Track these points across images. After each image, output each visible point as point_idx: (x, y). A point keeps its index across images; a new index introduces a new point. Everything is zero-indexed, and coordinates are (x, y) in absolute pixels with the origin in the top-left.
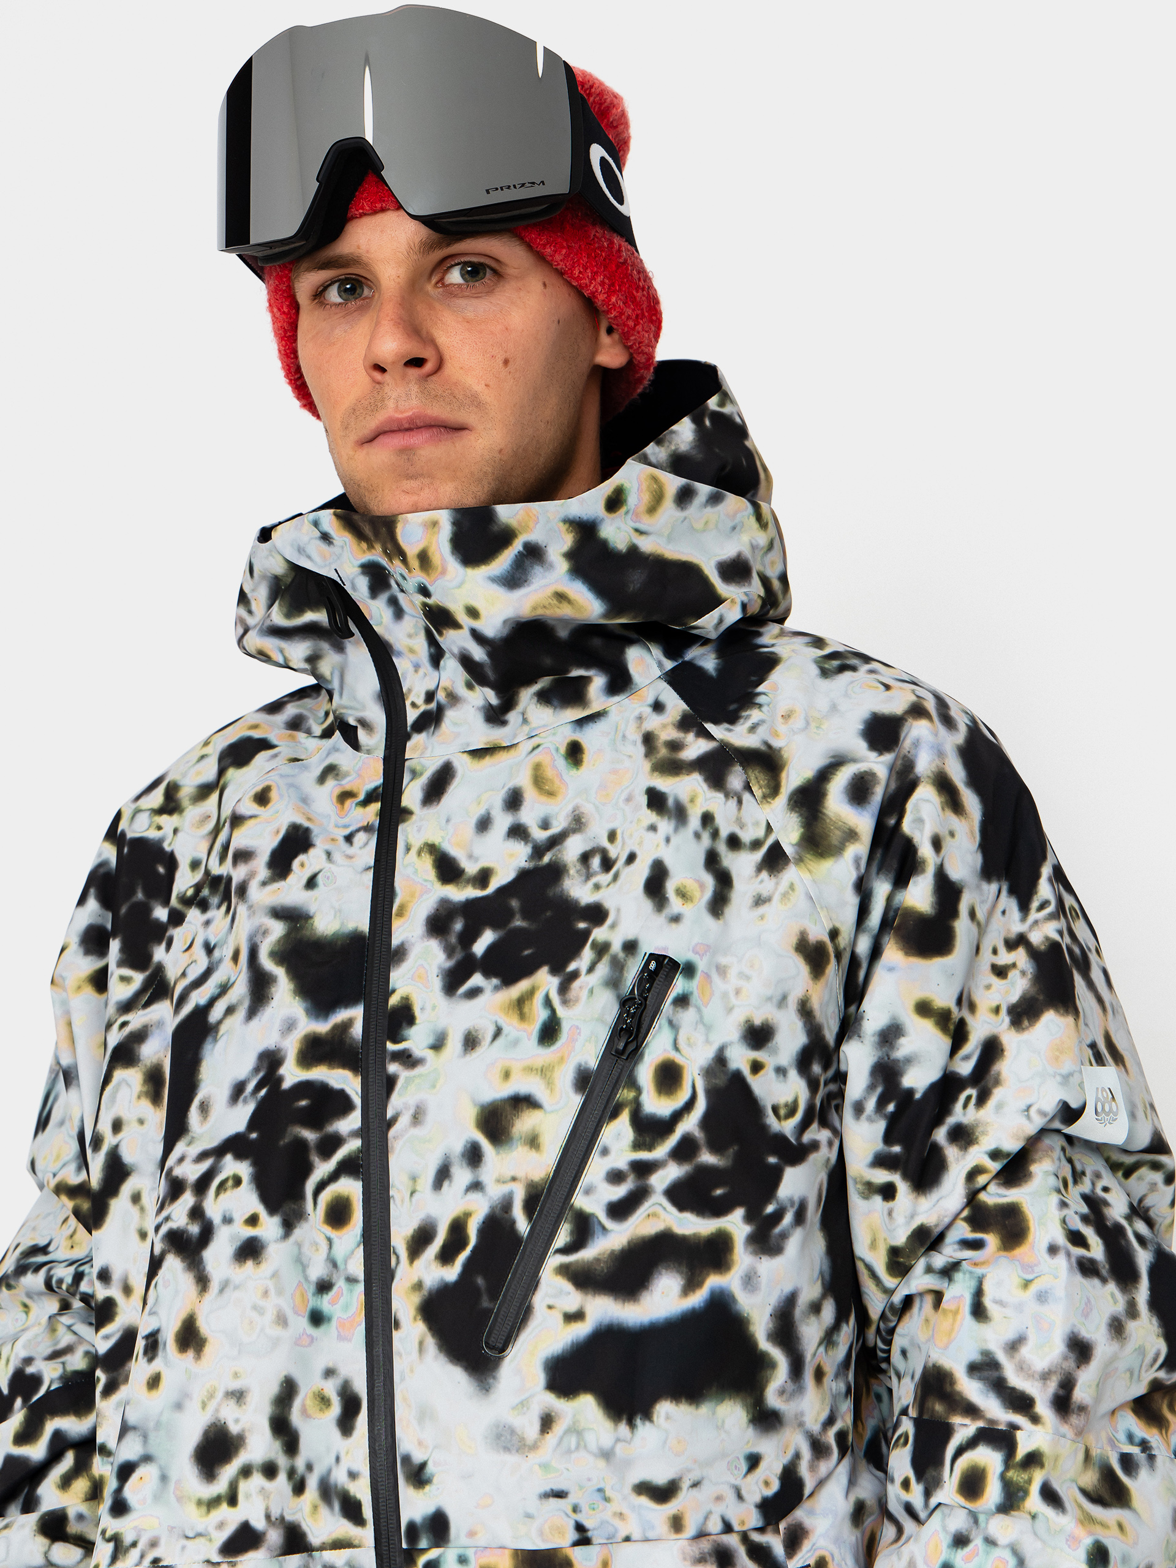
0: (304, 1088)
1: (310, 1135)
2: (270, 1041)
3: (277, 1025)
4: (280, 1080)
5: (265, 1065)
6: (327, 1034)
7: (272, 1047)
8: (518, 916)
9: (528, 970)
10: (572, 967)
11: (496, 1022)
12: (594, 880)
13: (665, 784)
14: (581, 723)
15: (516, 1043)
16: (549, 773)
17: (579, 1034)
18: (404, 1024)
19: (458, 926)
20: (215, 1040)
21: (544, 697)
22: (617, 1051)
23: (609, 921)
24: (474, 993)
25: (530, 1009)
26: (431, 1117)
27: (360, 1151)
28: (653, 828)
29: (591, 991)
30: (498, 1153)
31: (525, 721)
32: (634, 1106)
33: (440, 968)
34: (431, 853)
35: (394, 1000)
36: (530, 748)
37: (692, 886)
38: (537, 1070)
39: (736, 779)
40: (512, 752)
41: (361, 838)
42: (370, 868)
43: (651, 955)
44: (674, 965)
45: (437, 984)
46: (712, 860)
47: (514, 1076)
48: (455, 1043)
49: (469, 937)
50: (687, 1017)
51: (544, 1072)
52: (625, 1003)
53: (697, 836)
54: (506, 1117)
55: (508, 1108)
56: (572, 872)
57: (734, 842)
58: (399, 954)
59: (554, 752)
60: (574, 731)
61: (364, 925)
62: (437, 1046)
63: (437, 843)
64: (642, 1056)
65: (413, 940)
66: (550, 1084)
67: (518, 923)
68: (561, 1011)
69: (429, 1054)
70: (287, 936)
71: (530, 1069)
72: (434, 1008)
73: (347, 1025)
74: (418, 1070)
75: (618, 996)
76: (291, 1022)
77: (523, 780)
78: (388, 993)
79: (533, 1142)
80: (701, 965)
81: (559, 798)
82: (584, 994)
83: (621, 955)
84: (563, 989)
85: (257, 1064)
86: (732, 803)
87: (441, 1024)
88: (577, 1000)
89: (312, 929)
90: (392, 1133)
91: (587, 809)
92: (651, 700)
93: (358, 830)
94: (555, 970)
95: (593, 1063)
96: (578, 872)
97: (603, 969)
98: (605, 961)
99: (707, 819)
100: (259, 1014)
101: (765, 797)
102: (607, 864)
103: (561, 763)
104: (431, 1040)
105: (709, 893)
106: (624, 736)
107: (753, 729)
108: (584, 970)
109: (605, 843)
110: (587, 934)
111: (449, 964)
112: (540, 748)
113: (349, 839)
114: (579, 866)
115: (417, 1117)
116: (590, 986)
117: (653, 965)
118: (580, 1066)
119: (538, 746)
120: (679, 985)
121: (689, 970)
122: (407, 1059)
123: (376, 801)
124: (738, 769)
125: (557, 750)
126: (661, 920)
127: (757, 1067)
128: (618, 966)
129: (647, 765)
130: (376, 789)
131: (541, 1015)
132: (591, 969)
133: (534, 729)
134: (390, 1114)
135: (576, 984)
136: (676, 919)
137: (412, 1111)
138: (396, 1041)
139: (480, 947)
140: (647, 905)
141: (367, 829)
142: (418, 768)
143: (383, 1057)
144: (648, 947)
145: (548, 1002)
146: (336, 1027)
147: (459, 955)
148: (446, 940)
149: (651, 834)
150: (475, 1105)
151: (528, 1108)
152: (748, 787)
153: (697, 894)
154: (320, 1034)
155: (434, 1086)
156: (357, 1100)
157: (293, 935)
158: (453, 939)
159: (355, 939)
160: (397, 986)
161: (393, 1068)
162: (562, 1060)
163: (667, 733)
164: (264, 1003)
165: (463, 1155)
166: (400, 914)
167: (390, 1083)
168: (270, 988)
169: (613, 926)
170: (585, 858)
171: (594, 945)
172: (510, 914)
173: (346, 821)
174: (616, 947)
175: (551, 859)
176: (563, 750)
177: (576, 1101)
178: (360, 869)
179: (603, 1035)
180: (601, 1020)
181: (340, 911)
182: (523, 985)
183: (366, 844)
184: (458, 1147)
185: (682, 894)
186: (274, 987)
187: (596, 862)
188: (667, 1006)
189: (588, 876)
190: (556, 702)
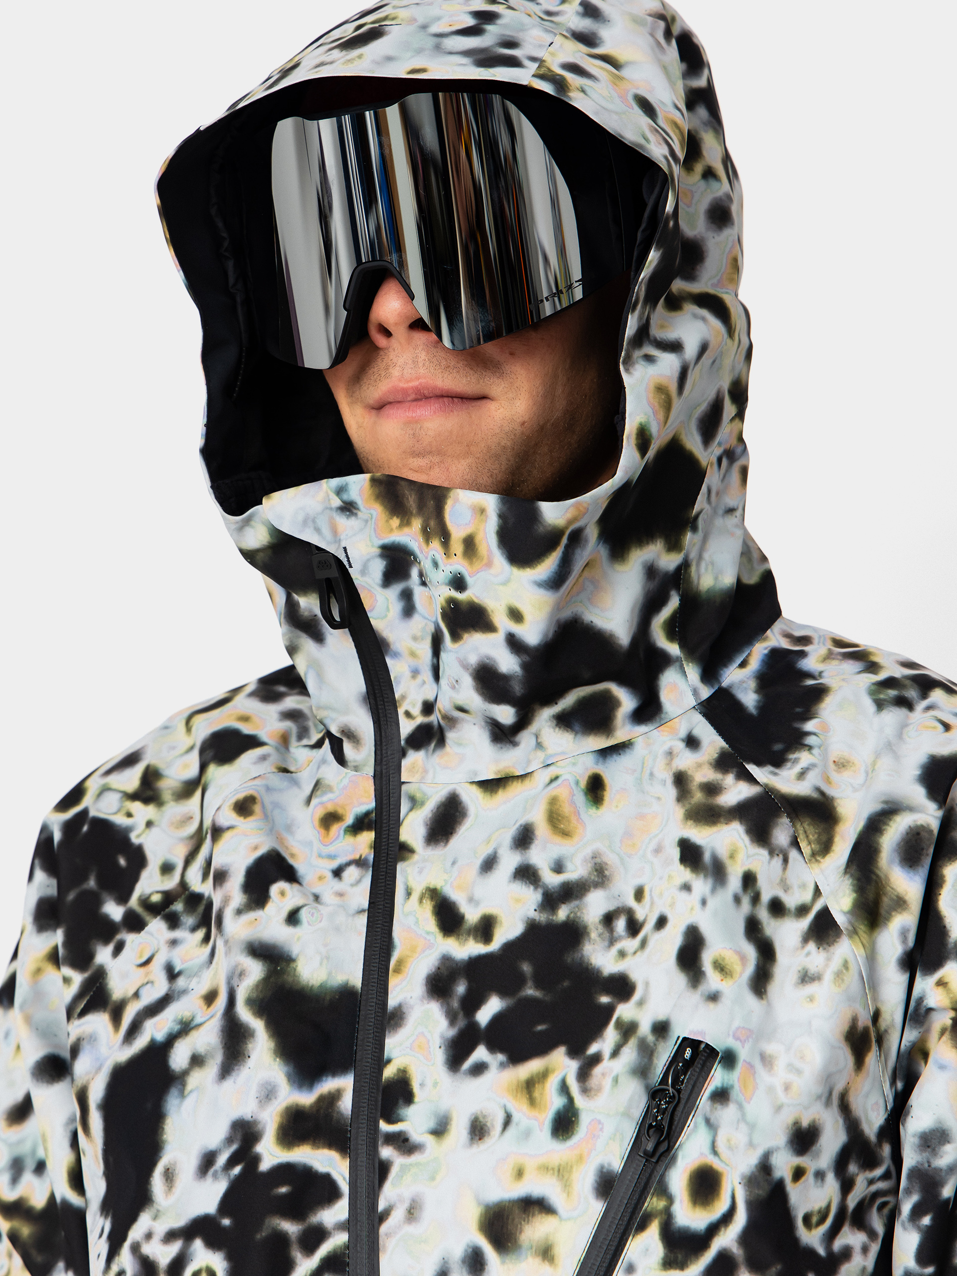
0: (285, 1171)
1: (291, 1228)
2: (247, 1109)
3: (253, 1092)
4: (256, 1159)
5: (239, 1136)
6: (311, 1106)
7: (248, 1117)
8: (530, 983)
9: (542, 1048)
10: (593, 1049)
11: (505, 1107)
12: (618, 946)
13: (700, 835)
14: (605, 753)
15: (527, 1134)
16: (566, 809)
17: (601, 1130)
18: (401, 1102)
19: (461, 988)
20: (182, 1095)
21: (564, 721)
22: (645, 1152)
23: (636, 997)
24: (479, 1069)
25: (541, 1094)
26: (428, 1213)
27: (347, 1246)
28: (687, 887)
29: (616, 1080)
30: (503, 1263)
31: (539, 745)
32: (665, 1217)
33: (442, 1037)
34: (432, 898)
35: (389, 1072)
36: (547, 780)
37: (731, 959)
38: (553, 1169)
39: (781, 834)
40: (527, 782)
41: (352, 873)
42: (363, 911)
43: (685, 1039)
44: (711, 1052)
45: (439, 1056)
46: (753, 928)
47: (527, 1176)
48: (459, 1129)
49: (472, 1003)
50: (726, 1115)
51: (562, 1172)
52: (655, 1094)
53: (737, 900)
54: (513, 1220)
55: (517, 1211)
56: (594, 935)
57: (777, 908)
58: (395, 1018)
59: (574, 786)
60: (597, 763)
61: (357, 980)
62: (440, 1131)
63: (438, 887)
64: (674, 1159)
65: (412, 1002)
66: (567, 1186)
67: (530, 991)
68: (580, 1101)
69: (429, 1140)
70: (266, 981)
71: (545, 1169)
72: (435, 1084)
73: (333, 1098)
74: (415, 1158)
75: (647, 1087)
76: (269, 1088)
77: (538, 817)
78: (381, 1062)
79: (546, 1253)
80: (743, 1053)
81: (576, 839)
82: (607, 1083)
83: (651, 1038)
84: (584, 1075)
85: (230, 1133)
86: (777, 861)
87: (445, 1104)
88: (599, 1089)
89: (295, 975)
90: (384, 1229)
91: (610, 859)
92: (683, 733)
93: (349, 864)
94: (576, 1051)
95: (617, 1164)
96: (600, 935)
97: (629, 1054)
98: (632, 1043)
99: (749, 879)
100: (234, 1074)
101: (814, 854)
102: (634, 928)
103: (580, 799)
104: (431, 1124)
105: (750, 968)
106: (652, 774)
107: (802, 775)
108: (607, 1054)
109: (631, 902)
110: (609, 1010)
111: (452, 1033)
112: (559, 781)
113: (337, 873)
114: (601, 928)
115: (413, 1212)
116: (614, 1074)
117: (688, 1053)
118: (602, 1167)
119: (557, 778)
120: (718, 1077)
121: (729, 1059)
122: (403, 1143)
123: (369, 828)
124: (785, 821)
125: (577, 783)
126: (695, 998)
127: (798, 1174)
128: (647, 1052)
129: (678, 812)
130: (367, 814)
131: (556, 1102)
132: (615, 1053)
133: (551, 756)
134: (381, 1206)
135: (598, 1070)
136: (714, 997)
137: (406, 1205)
138: (390, 1121)
139: (485, 1015)
140: (680, 979)
141: (360, 863)
142: (418, 796)
143: (374, 1138)
144: (681, 1029)
145: (564, 1088)
146: (321, 1099)
147: (461, 1023)
148: (448, 1004)
149: (684, 895)
150: (479, 1204)
151: (541, 1212)
152: (795, 843)
153: (737, 967)
154: (304, 1107)
155: (433, 1179)
156: (344, 1187)
157: (272, 979)
158: (455, 1004)
159: (346, 994)
160: (393, 1056)
161: (386, 1152)
162: (580, 1159)
163: (704, 774)
164: (239, 1061)
165: (464, 1261)
166: (398, 970)
167: (383, 1170)
168: (246, 1044)
169: (641, 1003)
170: (608, 919)
171: (619, 1025)
172: (520, 981)
173: (331, 849)
174: (645, 1029)
175: (568, 917)
176: (583, 783)
177: (596, 1208)
178: (352, 911)
179: (629, 1131)
180: (626, 1114)
181: (328, 958)
182: (534, 1066)
183: (359, 881)
184: (457, 1252)
185: (720, 967)
186: (251, 1043)
187: (621, 924)
188: (704, 1100)
189: (612, 941)
190: (577, 727)
